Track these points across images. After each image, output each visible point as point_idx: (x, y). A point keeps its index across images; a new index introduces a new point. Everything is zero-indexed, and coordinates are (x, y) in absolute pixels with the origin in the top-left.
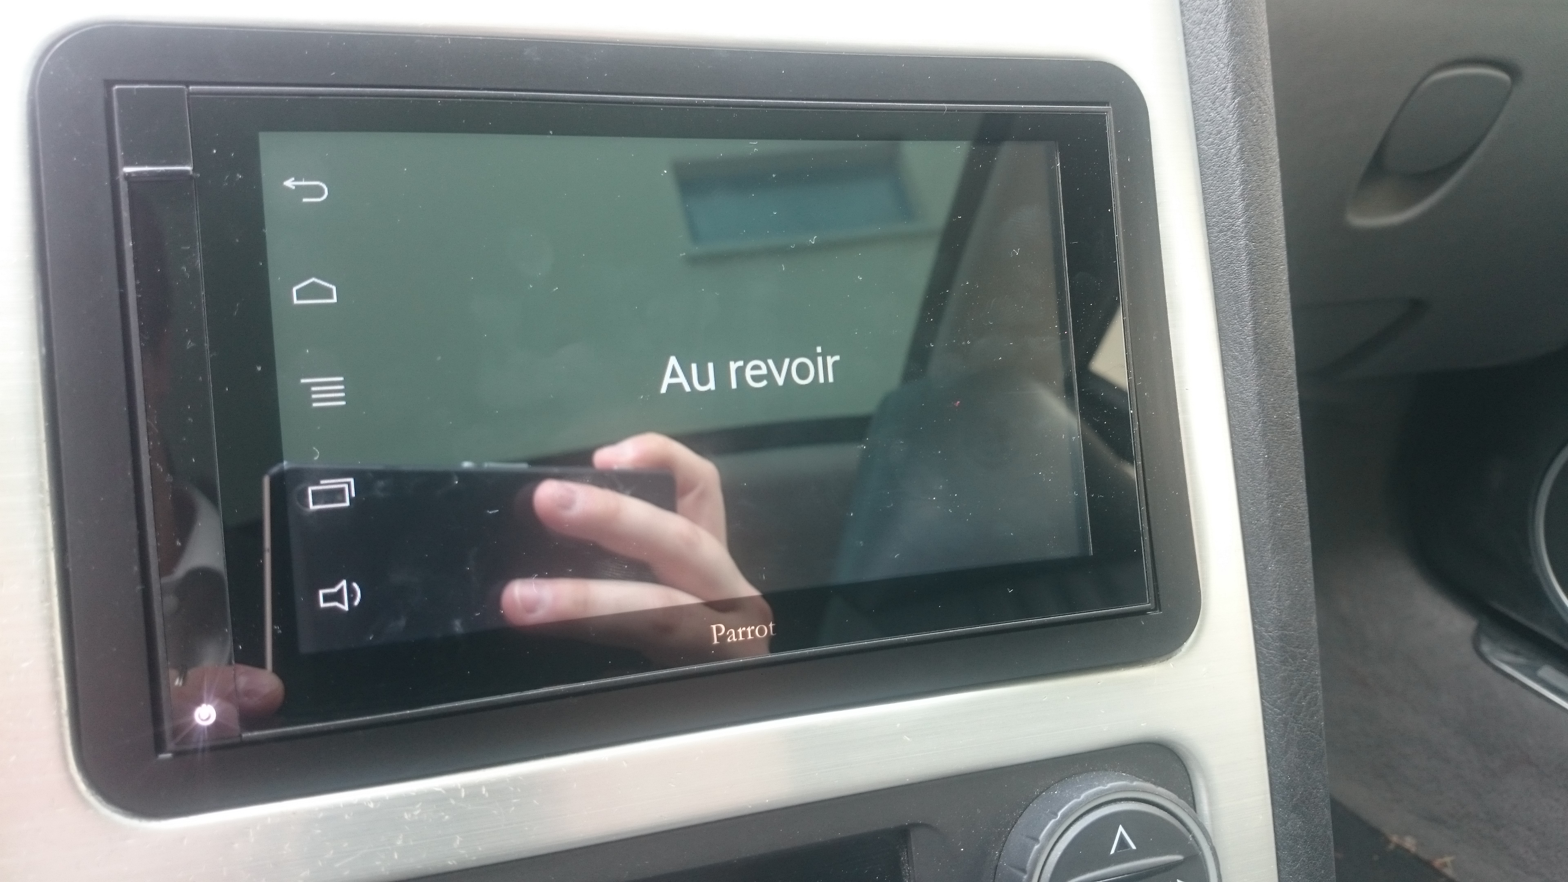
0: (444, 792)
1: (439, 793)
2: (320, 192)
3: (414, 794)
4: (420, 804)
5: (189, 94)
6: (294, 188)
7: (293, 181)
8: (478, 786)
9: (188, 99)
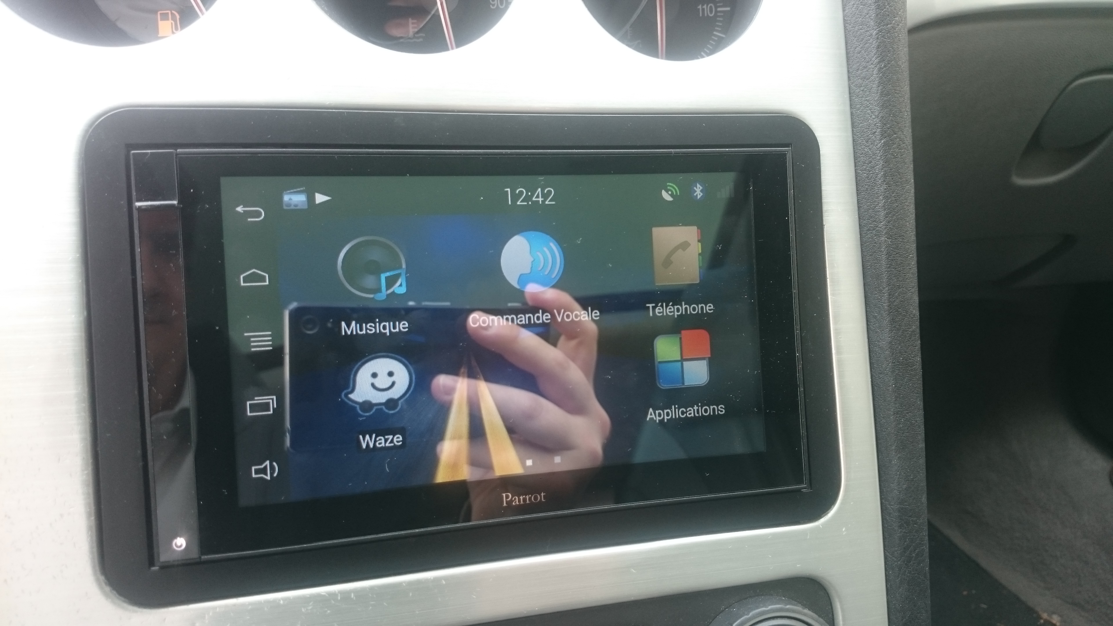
0: (327, 595)
1: (324, 596)
2: (259, 214)
3: (308, 596)
4: (312, 602)
5: (177, 154)
6: (243, 212)
7: (243, 208)
8: (349, 592)
9: (176, 158)
